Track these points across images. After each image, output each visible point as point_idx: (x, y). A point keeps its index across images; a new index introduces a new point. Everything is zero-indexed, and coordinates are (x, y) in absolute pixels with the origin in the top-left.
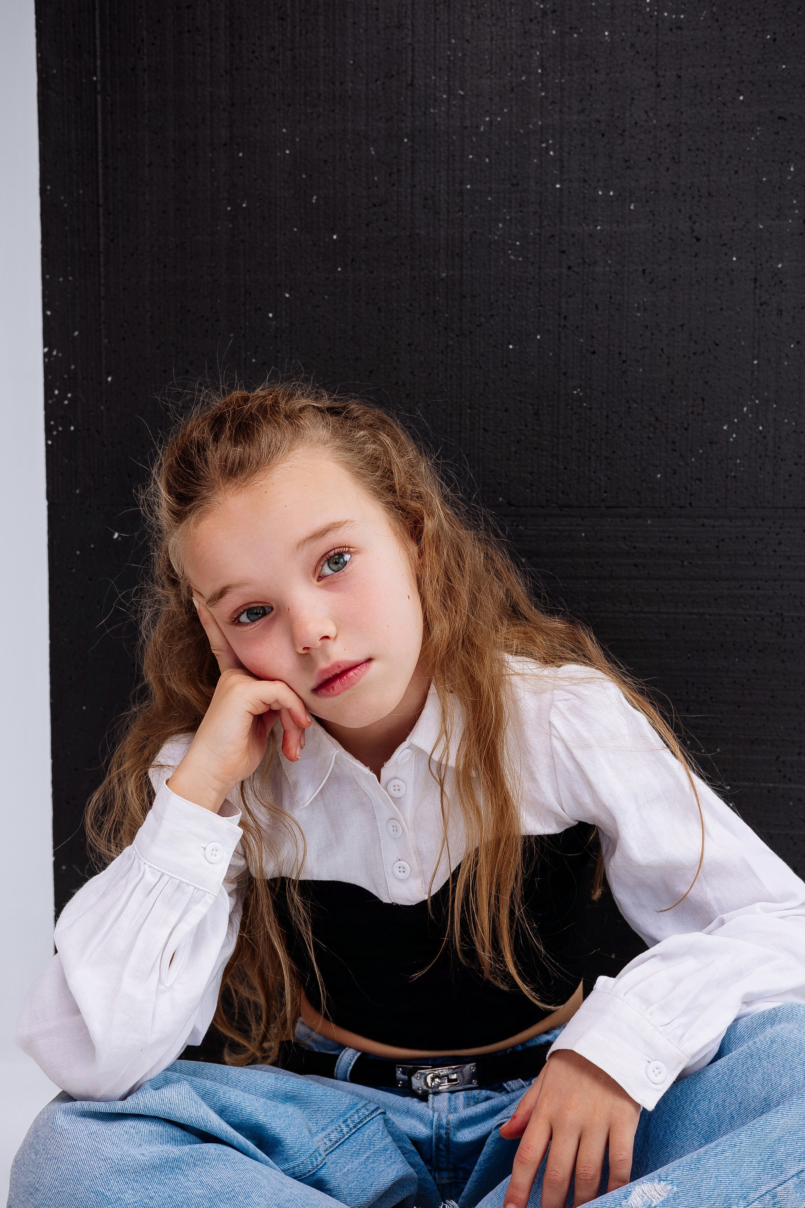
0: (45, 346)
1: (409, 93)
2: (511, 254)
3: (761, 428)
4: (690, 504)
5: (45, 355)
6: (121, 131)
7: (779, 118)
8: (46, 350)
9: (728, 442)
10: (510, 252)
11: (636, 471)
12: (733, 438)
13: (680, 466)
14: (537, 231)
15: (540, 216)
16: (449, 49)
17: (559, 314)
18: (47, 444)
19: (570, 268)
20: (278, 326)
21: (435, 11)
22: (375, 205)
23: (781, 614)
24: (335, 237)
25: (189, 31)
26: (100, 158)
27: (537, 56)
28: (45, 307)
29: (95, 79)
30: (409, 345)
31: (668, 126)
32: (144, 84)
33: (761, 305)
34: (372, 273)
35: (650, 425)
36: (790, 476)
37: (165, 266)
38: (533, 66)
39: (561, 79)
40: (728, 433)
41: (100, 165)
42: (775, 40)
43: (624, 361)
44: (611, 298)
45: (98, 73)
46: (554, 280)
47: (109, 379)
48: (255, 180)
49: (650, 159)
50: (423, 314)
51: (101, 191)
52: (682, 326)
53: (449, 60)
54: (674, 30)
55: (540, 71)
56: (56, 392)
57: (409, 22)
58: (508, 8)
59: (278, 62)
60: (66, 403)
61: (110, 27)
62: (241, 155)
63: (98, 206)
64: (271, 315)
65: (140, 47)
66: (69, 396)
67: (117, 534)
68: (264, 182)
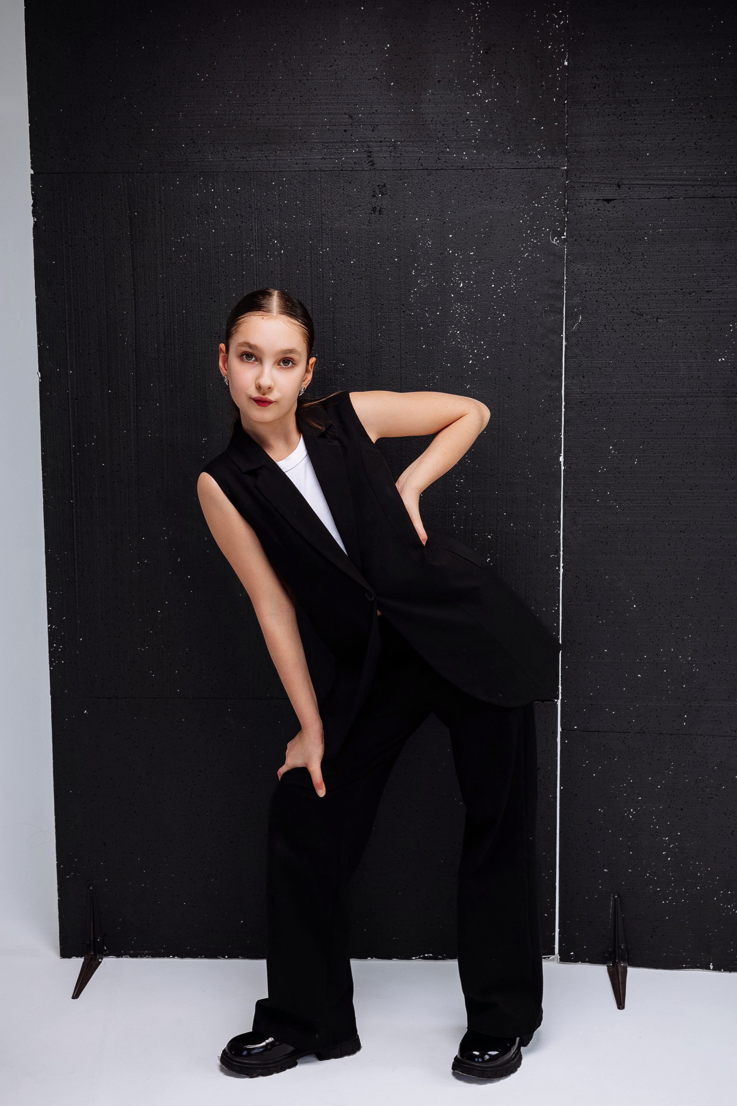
0: (48, 624)
5: (49, 628)
6: (85, 526)
8: (49, 625)
18: (50, 670)
20: (163, 617)
22: (208, 563)
24: (189, 577)
25: (118, 482)
26: (75, 538)
28: (49, 606)
29: (72, 501)
32: (96, 505)
34: (207, 593)
37: (108, 588)
41: (75, 541)
45: (74, 499)
47: (81, 639)
48: (151, 550)
51: (75, 553)
56: (55, 645)
60: (60, 650)
61: (79, 478)
62: (143, 538)
63: (74, 560)
64: (159, 611)
65: (94, 488)
66: (61, 647)
67: (86, 711)
68: (155, 551)
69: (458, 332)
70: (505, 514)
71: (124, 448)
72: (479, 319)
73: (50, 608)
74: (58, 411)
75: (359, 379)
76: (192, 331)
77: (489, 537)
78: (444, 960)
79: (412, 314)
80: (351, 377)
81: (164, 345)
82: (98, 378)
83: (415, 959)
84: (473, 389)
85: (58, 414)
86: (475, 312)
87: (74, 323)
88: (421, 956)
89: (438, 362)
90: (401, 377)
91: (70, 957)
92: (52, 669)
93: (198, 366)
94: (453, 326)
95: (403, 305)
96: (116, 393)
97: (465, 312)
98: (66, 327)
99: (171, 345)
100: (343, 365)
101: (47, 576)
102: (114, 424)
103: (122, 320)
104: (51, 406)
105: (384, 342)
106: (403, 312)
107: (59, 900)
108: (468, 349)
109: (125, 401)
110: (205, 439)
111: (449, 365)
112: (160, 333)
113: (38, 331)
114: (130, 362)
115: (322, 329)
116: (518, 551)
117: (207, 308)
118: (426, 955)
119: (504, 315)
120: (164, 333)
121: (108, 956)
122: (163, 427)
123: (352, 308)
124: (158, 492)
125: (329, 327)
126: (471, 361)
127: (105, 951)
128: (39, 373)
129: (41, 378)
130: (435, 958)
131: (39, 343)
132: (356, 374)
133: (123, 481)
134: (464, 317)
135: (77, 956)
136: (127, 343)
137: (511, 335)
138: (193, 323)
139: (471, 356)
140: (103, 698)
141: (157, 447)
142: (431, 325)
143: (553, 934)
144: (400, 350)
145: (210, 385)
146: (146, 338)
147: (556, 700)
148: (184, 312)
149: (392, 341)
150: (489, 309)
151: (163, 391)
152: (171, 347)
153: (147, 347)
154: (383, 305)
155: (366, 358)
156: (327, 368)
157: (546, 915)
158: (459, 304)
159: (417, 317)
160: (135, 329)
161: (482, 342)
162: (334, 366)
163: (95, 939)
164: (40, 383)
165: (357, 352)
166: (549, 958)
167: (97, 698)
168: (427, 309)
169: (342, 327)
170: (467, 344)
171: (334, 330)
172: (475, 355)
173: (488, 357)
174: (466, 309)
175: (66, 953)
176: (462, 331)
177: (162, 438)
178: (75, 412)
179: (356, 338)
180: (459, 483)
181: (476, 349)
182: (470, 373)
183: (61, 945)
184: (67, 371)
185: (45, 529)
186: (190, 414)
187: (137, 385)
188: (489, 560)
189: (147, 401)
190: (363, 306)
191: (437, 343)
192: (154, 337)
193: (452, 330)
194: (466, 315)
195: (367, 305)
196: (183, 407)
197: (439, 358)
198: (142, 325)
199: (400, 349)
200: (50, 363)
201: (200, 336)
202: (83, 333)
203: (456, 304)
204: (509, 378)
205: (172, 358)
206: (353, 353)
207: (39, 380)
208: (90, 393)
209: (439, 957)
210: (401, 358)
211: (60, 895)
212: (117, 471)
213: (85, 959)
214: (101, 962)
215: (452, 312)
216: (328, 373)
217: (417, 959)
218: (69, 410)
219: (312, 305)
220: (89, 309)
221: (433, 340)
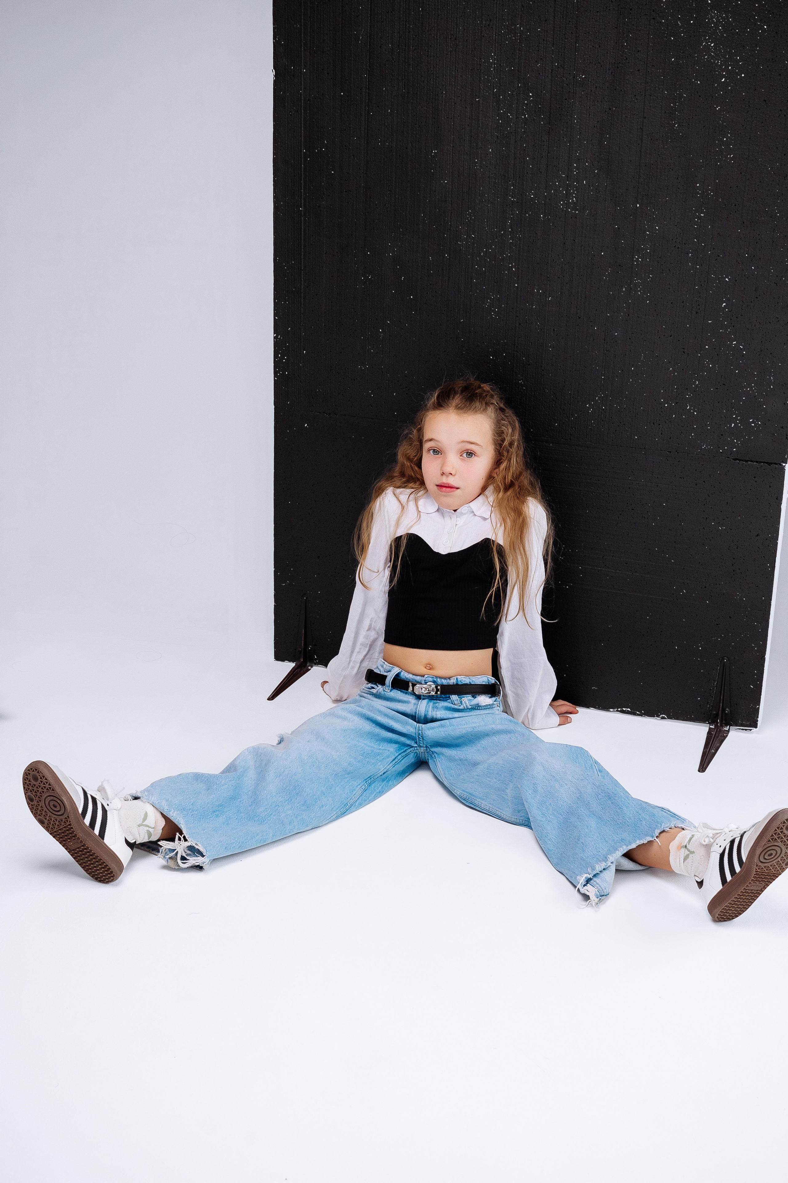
0: (274, 334)
1: (449, 233)
2: (493, 315)
3: (604, 408)
4: (570, 439)
5: (274, 338)
6: (313, 236)
7: (619, 265)
8: (275, 335)
9: (588, 412)
10: (493, 313)
11: (546, 421)
12: (591, 411)
13: (566, 421)
14: (506, 305)
15: (507, 298)
16: (468, 214)
17: (514, 345)
18: (274, 379)
19: (520, 324)
20: (384, 336)
21: (462, 195)
22: (431, 285)
23: (608, 493)
24: (412, 297)
25: (346, 192)
26: (302, 248)
27: (509, 222)
28: (275, 315)
29: (301, 209)
30: (445, 351)
31: (568, 263)
32: (324, 214)
33: (607, 351)
34: (428, 316)
35: (554, 401)
36: (616, 431)
37: (332, 302)
38: (506, 227)
39: (520, 235)
40: (589, 408)
41: (303, 250)
42: (619, 228)
43: (543, 370)
44: (538, 340)
45: (303, 207)
46: (512, 329)
47: (305, 352)
48: (375, 266)
49: (559, 278)
50: (451, 338)
51: (302, 263)
52: (570, 357)
53: (468, 220)
54: (573, 219)
55: (510, 230)
56: (279, 356)
57: (450, 200)
58: (496, 199)
59: (388, 211)
60: (284, 361)
61: (308, 185)
62: (369, 253)
63: (301, 270)
64: (381, 330)
65: (322, 197)
66: (286, 358)
67: (306, 425)
68: (379, 268)
69: (712, 45)
70: (747, 255)
71: (354, 156)
72: (737, 31)
73: (277, 318)
74: (291, 112)
75: (599, 93)
76: (428, 31)
77: (727, 279)
78: (642, 716)
79: (663, 21)
80: (591, 91)
81: (398, 46)
82: (331, 78)
83: (613, 711)
84: (724, 111)
85: (291, 115)
86: (733, 22)
87: (310, 17)
88: (619, 709)
89: (687, 78)
90: (645, 93)
91: (283, 660)
92: (276, 379)
93: (432, 71)
94: (707, 38)
95: (653, 11)
96: (348, 96)
97: (722, 22)
98: (301, 21)
99: (405, 46)
100: (584, 76)
101: (274, 284)
102: (345, 130)
103: (357, 16)
104: (284, 106)
105: (629, 53)
106: (653, 19)
107: (275, 606)
108: (722, 65)
109: (357, 106)
110: (435, 151)
111: (699, 82)
112: (394, 32)
113: (274, 24)
114: (363, 63)
115: (564, 35)
116: (757, 298)
117: (444, 6)
118: (624, 709)
119: (765, 27)
120: (399, 32)
121: (318, 665)
122: (393, 135)
123: (598, 12)
124: (385, 205)
125: (572, 33)
126: (724, 79)
127: (316, 659)
128: (274, 70)
129: (275, 76)
130: (633, 713)
131: (274, 38)
132: (596, 88)
133: (351, 191)
134: (720, 28)
135: (290, 661)
136: (361, 42)
137: (772, 50)
138: (429, 23)
139: (724, 73)
140: (324, 413)
141: (386, 157)
142: (682, 35)
143: (758, 706)
144: (646, 63)
145: (443, 92)
146: (381, 37)
147: (784, 465)
148: (421, 9)
149: (638, 51)
150: (749, 20)
151: (395, 96)
152: (405, 48)
153: (381, 47)
154: (631, 10)
155: (609, 70)
156: (566, 79)
157: (752, 687)
158: (716, 12)
159: (668, 25)
160: (370, 27)
161: (738, 58)
162: (574, 77)
163: (306, 646)
164: (274, 81)
165: (599, 63)
166: (751, 730)
167: (317, 413)
168: (679, 16)
169: (585, 33)
170: (721, 59)
171: (576, 36)
172: (728, 72)
173: (743, 75)
174: (723, 18)
175: (279, 656)
176: (717, 44)
177: (391, 147)
178: (307, 113)
179: (599, 47)
180: (699, 218)
181: (730, 65)
182: (722, 93)
183: (275, 647)
184: (301, 70)
185: (274, 235)
186: (421, 123)
187: (369, 88)
188: (724, 305)
189: (378, 107)
190: (610, 10)
191: (687, 57)
192: (388, 36)
193: (706, 43)
194: (723, 26)
195: (614, 9)
196: (415, 115)
197: (688, 74)
198: (377, 22)
199: (647, 61)
200: (284, 60)
201: (435, 37)
202: (318, 29)
203: (712, 12)
204: (765, 101)
205: (406, 61)
206: (595, 64)
207: (274, 78)
208: (322, 94)
209: (637, 712)
210: (646, 72)
211: (276, 601)
212: (346, 180)
213: (296, 664)
214: (310, 669)
215: (707, 20)
216: (567, 85)
217: (614, 711)
218: (301, 112)
219: (555, 7)
220: (325, 3)
221: (683, 52)
